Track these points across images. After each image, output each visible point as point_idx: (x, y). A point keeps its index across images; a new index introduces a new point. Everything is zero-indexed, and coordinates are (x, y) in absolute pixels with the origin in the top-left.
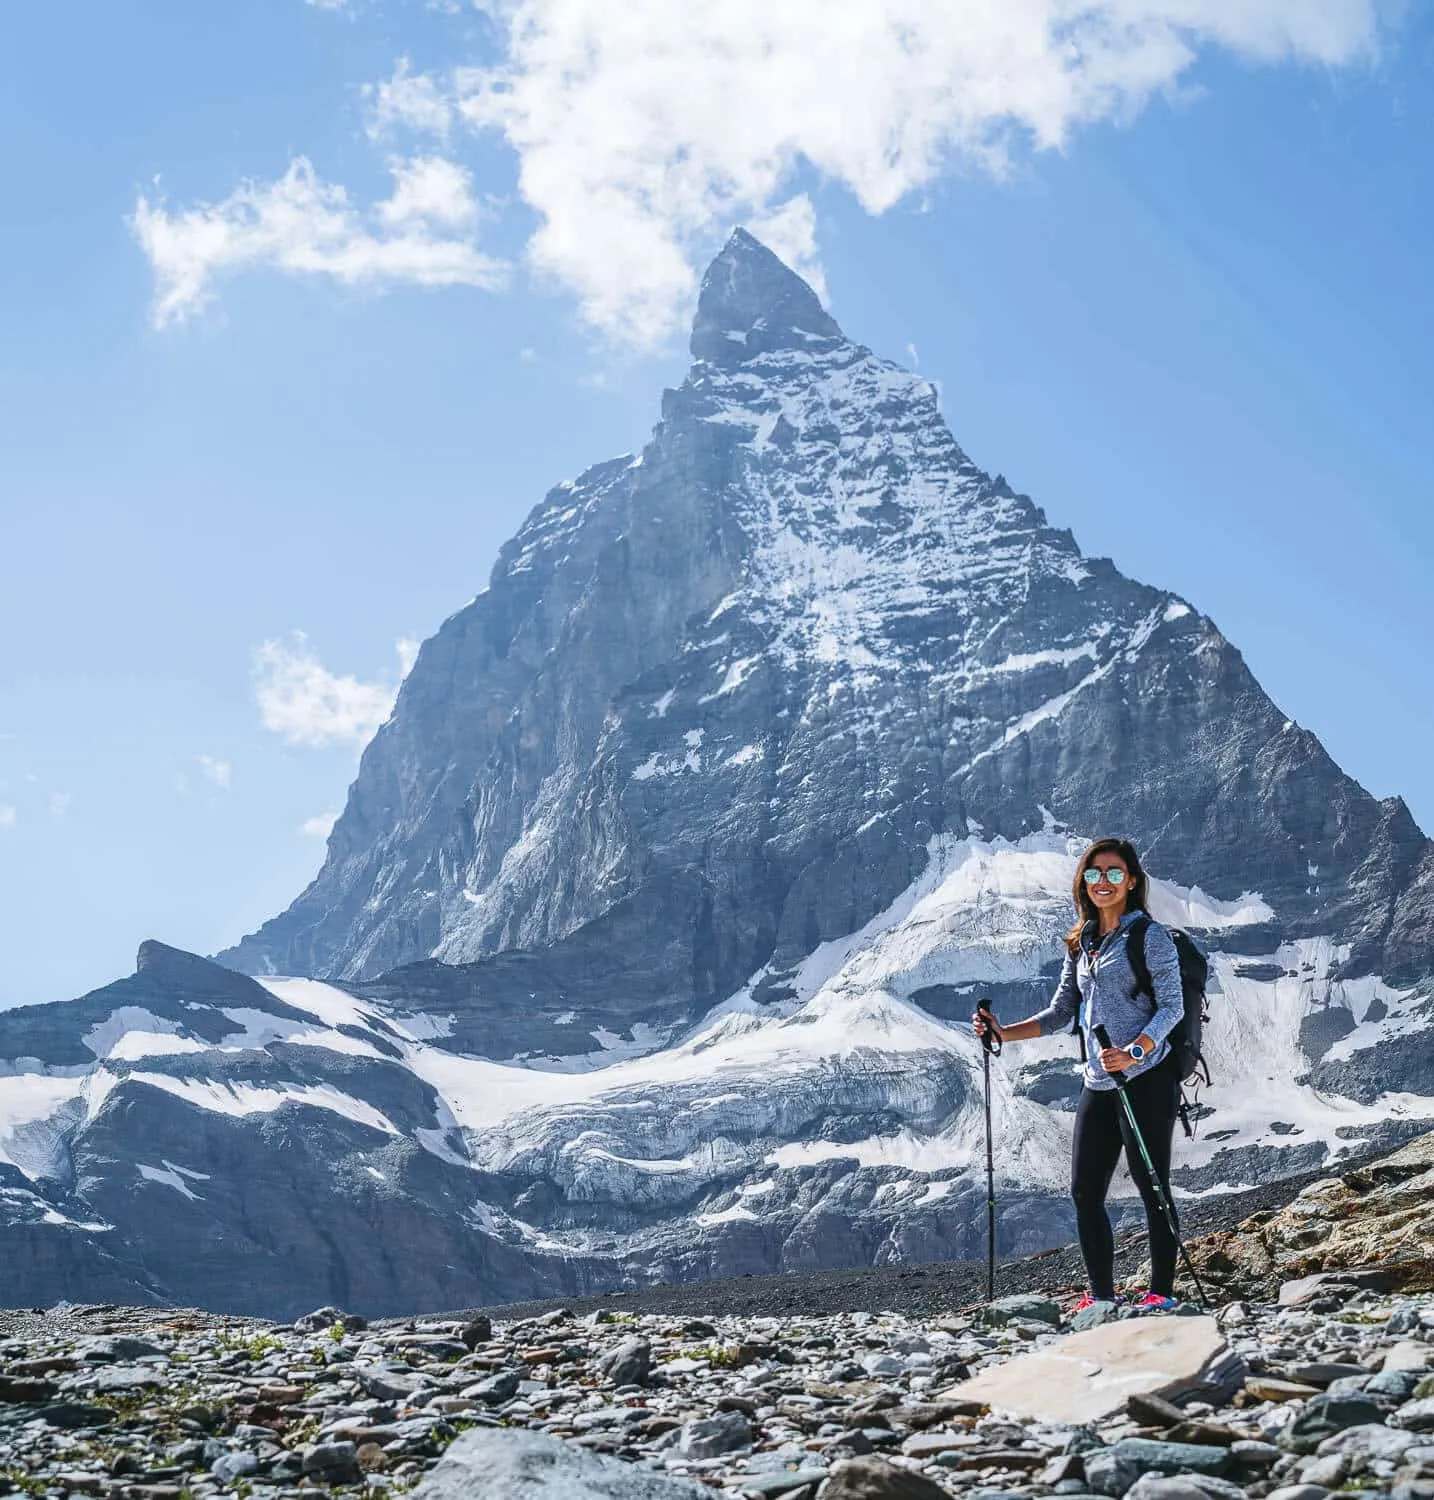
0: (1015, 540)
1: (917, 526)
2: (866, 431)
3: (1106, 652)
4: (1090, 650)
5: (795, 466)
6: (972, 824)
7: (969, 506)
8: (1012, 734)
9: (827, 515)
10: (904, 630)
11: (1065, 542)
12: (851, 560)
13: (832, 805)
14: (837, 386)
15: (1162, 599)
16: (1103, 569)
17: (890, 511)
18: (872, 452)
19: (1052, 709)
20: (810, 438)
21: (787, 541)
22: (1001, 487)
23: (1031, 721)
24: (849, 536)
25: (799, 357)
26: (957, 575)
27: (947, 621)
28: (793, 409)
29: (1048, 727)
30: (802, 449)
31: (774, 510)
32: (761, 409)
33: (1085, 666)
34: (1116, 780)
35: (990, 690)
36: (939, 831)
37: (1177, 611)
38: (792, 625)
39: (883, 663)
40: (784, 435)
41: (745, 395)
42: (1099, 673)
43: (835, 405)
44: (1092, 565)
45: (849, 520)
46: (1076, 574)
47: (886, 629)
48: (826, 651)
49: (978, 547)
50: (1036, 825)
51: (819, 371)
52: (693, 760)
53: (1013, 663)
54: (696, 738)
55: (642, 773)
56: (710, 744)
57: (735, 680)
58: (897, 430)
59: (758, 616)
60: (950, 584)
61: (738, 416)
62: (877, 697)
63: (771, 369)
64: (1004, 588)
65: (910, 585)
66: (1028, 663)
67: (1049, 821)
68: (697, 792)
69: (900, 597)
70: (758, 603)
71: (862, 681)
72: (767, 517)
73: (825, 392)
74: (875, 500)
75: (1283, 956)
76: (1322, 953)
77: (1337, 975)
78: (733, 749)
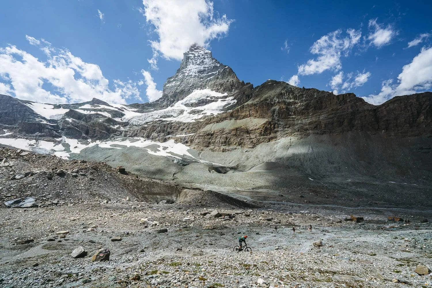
1: (205, 63)
2: (203, 55)
3: (219, 72)
5: (195, 59)
6: (199, 88)
7: (211, 61)
8: (207, 80)
9: (196, 63)
10: (200, 72)
11: (219, 62)
12: (197, 66)
13: (184, 87)
14: (202, 52)
15: (226, 66)
17: (203, 62)
18: (203, 57)
19: (212, 77)
21: (191, 65)
22: (214, 59)
23: (209, 78)
26: (207, 67)
27: (204, 70)
28: (196, 55)
30: (196, 57)
31: (191, 63)
33: (217, 73)
34: (215, 83)
35: (206, 76)
36: (195, 89)
38: (188, 72)
39: (196, 75)
40: (195, 56)
41: (192, 54)
44: (220, 64)
45: (198, 63)
46: (218, 65)
47: (198, 72)
48: (191, 74)
49: (210, 64)
51: (200, 51)
52: (173, 84)
53: (209, 74)
54: (174, 82)
55: (167, 86)
56: (175, 83)
57: (180, 77)
58: (206, 55)
59: (185, 71)
60: (206, 68)
61: (191, 55)
62: (194, 77)
63: (195, 51)
64: (211, 67)
65: (202, 68)
66: (211, 73)
67: (207, 87)
68: (172, 87)
69: (200, 69)
70: (185, 70)
71: (193, 76)
72: (190, 63)
73: (200, 53)
74: (201, 61)
75: (227, 99)
76: (231, 98)
77: (232, 100)
78: (177, 83)
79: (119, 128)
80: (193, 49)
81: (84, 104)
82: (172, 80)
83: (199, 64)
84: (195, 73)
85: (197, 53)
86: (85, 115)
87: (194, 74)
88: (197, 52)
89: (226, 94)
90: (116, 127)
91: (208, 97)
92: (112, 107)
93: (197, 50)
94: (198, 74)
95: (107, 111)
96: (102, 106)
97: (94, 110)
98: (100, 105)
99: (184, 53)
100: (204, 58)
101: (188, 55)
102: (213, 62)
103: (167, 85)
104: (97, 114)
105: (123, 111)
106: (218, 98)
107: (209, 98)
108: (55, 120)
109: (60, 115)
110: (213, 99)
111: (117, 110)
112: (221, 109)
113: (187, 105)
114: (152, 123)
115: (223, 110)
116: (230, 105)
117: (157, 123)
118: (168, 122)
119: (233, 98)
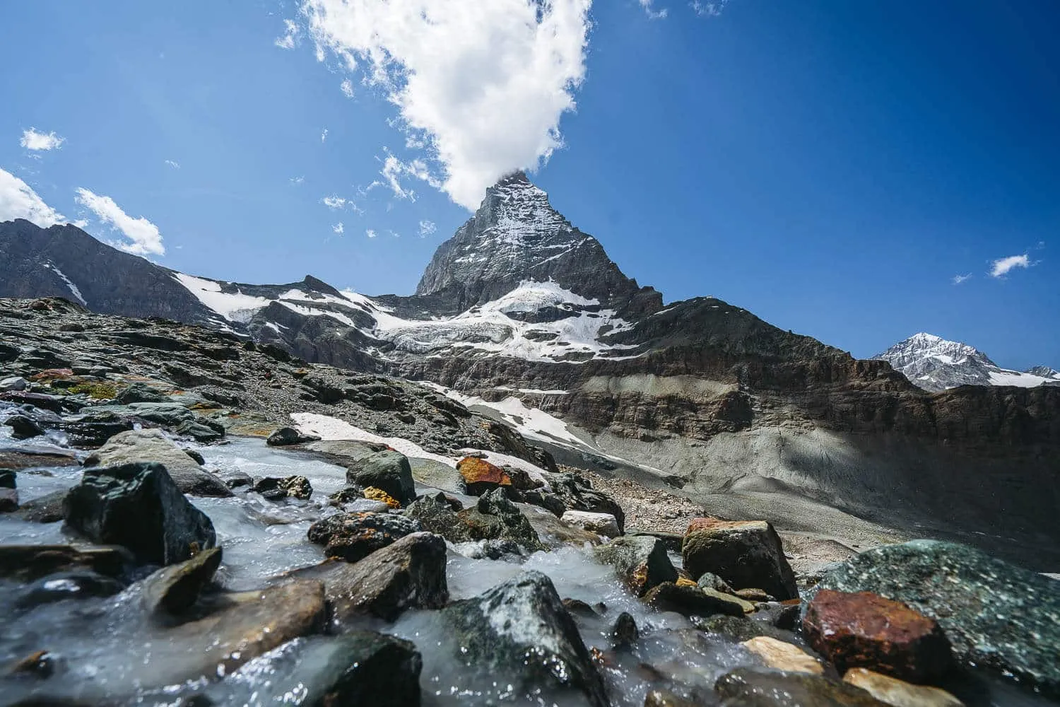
0: (557, 223)
1: (537, 219)
2: (530, 200)
3: (572, 246)
4: (569, 245)
5: (513, 205)
6: (532, 278)
7: (549, 216)
8: (546, 260)
9: (517, 215)
10: (528, 238)
11: (569, 224)
12: (520, 224)
13: (500, 271)
14: (526, 191)
15: (588, 236)
16: (576, 230)
17: (531, 215)
18: (530, 204)
19: (558, 256)
20: (517, 200)
21: (506, 220)
22: (557, 213)
23: (551, 258)
24: (520, 220)
25: (519, 186)
26: (543, 229)
27: (538, 237)
28: (515, 195)
29: (555, 260)
30: (515, 202)
31: (505, 213)
32: (508, 195)
33: (567, 248)
34: (568, 271)
35: (545, 251)
36: (524, 279)
37: (590, 238)
38: (502, 235)
39: (521, 244)
40: (512, 199)
41: (505, 192)
42: (570, 250)
43: (525, 195)
44: (573, 229)
45: (520, 217)
46: (569, 230)
47: (523, 238)
48: (508, 240)
49: (549, 224)
50: (547, 280)
51: (523, 189)
52: (471, 260)
53: (551, 247)
54: (473, 255)
55: (457, 261)
56: (475, 256)
57: (486, 244)
58: (537, 201)
59: (495, 233)
60: (540, 231)
61: (502, 195)
62: (518, 250)
63: (512, 188)
64: (553, 232)
65: (532, 230)
66: (554, 247)
67: (551, 279)
68: (469, 266)
69: (529, 232)
70: (496, 230)
71: (515, 247)
72: (503, 214)
73: (523, 192)
74: (528, 213)
75: (600, 313)
76: (609, 312)
77: (612, 317)
78: (480, 258)
79: (376, 354)
80: (508, 181)
81: (288, 287)
82: (468, 248)
83: (523, 220)
84: (518, 239)
85: (516, 191)
86: (306, 318)
87: (517, 242)
88: (516, 189)
89: (595, 302)
90: (370, 351)
91: (558, 303)
92: (348, 300)
93: (515, 185)
94: (526, 244)
95: (342, 312)
96: (328, 299)
97: (318, 306)
98: (324, 295)
99: (488, 188)
100: (535, 207)
101: (497, 193)
102: (555, 220)
103: (456, 259)
104: (328, 317)
105: (370, 311)
106: (580, 308)
107: (560, 307)
108: (242, 324)
109: (247, 310)
110: (570, 309)
111: (359, 308)
112: (597, 337)
113: (511, 315)
114: (449, 350)
115: (601, 340)
116: (615, 331)
117: (462, 352)
118: (490, 355)
119: (615, 313)
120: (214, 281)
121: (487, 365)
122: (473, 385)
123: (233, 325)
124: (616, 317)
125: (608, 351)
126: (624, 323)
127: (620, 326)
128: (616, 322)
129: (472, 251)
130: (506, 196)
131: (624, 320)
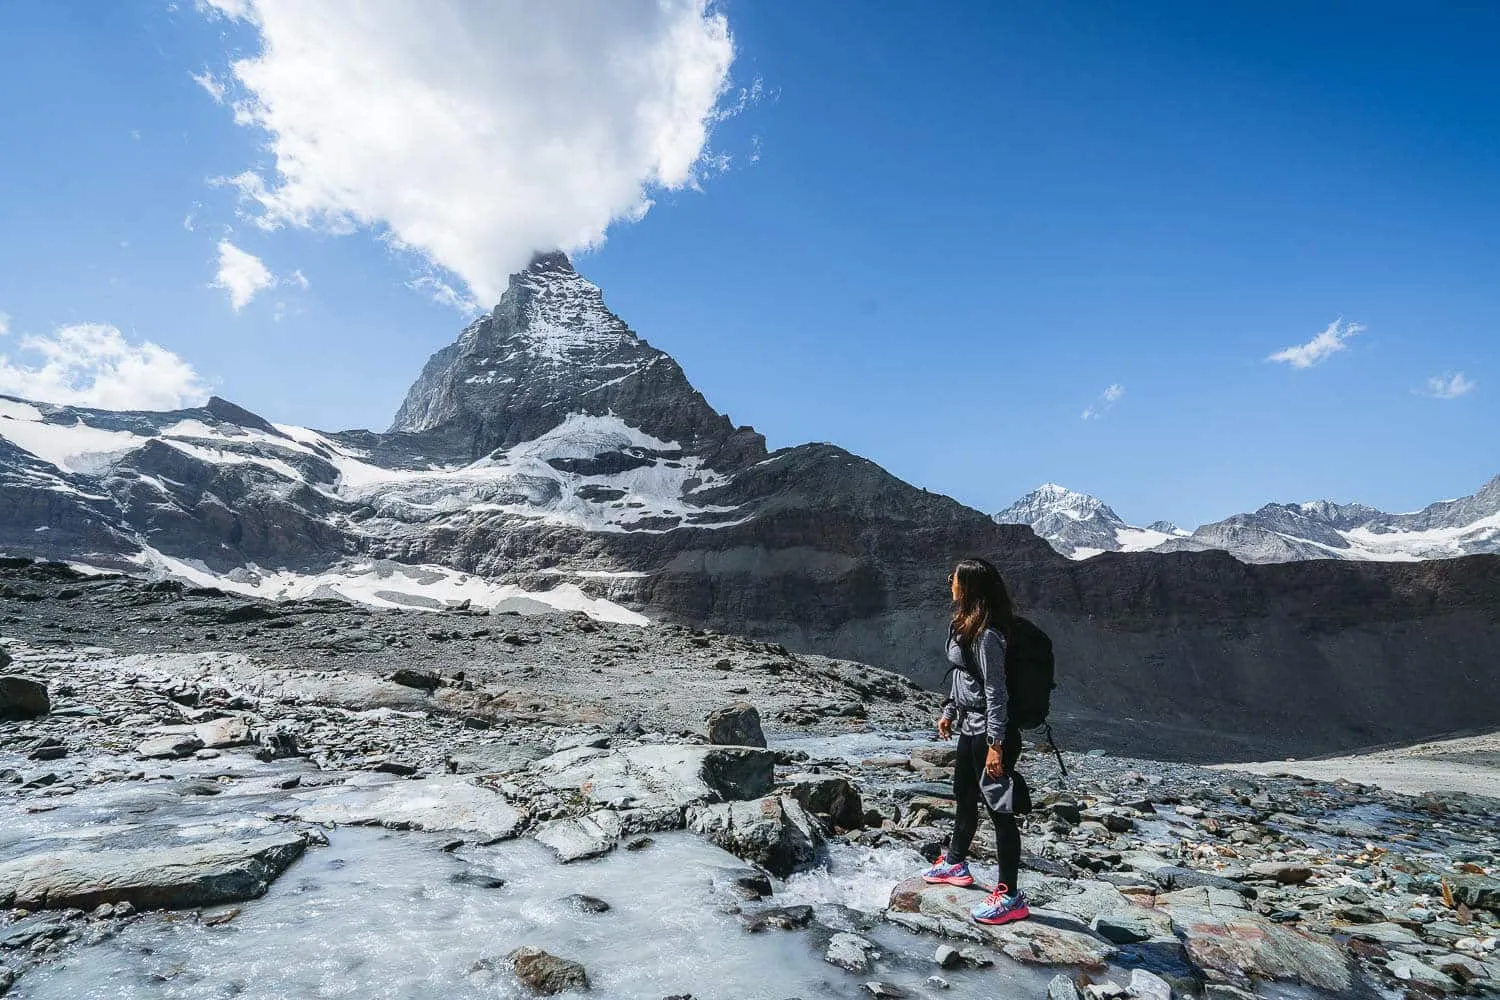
0: (617, 333)
1: (587, 324)
2: (576, 297)
3: (640, 365)
4: (635, 365)
5: (549, 303)
6: (583, 411)
7: (605, 322)
8: (604, 385)
9: (558, 317)
10: (574, 352)
11: (633, 335)
12: (562, 330)
13: (535, 398)
14: (570, 284)
15: (661, 353)
16: (644, 343)
17: (578, 318)
18: (576, 302)
19: (619, 380)
20: (557, 296)
21: (542, 323)
22: (616, 318)
23: (610, 383)
24: (563, 324)
25: (559, 274)
26: (596, 340)
27: (590, 351)
28: (554, 288)
29: (615, 385)
30: (554, 299)
31: (540, 314)
32: (543, 287)
33: (633, 369)
34: (634, 402)
35: (599, 372)
36: (571, 411)
37: (664, 357)
38: (536, 345)
39: (565, 360)
40: (548, 294)
41: (539, 282)
42: (637, 371)
43: (567, 289)
44: (640, 342)
45: (562, 320)
46: (634, 343)
47: (568, 351)
48: (546, 354)
49: (605, 333)
50: (606, 413)
51: (565, 280)
52: (489, 380)
53: (609, 366)
54: (492, 373)
55: (469, 381)
56: (497, 375)
57: (511, 357)
58: (586, 298)
59: (525, 341)
60: (593, 342)
61: (534, 286)
62: (560, 369)
63: (549, 277)
64: (611, 345)
65: (580, 340)
66: (614, 366)
67: (611, 413)
68: (487, 388)
69: (576, 343)
70: (526, 337)
71: (556, 364)
72: (537, 315)
73: (565, 285)
74: (574, 316)
75: (682, 461)
76: (695, 461)
77: (699, 468)
78: (504, 378)
79: (342, 524)
80: (541, 266)
81: (176, 416)
82: (483, 362)
83: (568, 325)
84: (560, 353)
85: (555, 282)
86: (215, 468)
87: (559, 357)
88: (554, 279)
89: (674, 446)
90: (332, 520)
91: (623, 447)
92: (289, 438)
93: (553, 274)
94: (573, 360)
95: (279, 457)
96: (252, 437)
97: (236, 449)
98: (245, 430)
99: (511, 275)
100: (583, 309)
101: (526, 283)
102: (613, 328)
103: (466, 378)
104: (255, 467)
105: (329, 457)
106: (654, 454)
107: (627, 452)
108: (92, 478)
109: (101, 454)
110: (641, 456)
111: (310, 452)
112: (681, 495)
113: (556, 463)
114: (465, 517)
115: (687, 499)
116: (705, 487)
117: (486, 519)
118: (530, 523)
119: (702, 462)
120: (27, 402)
121: (526, 538)
122: (506, 568)
123: (76, 480)
124: (704, 467)
125: (696, 515)
126: (716, 476)
127: (710, 480)
128: (705, 474)
129: (490, 366)
130: (539, 288)
131: (717, 471)
